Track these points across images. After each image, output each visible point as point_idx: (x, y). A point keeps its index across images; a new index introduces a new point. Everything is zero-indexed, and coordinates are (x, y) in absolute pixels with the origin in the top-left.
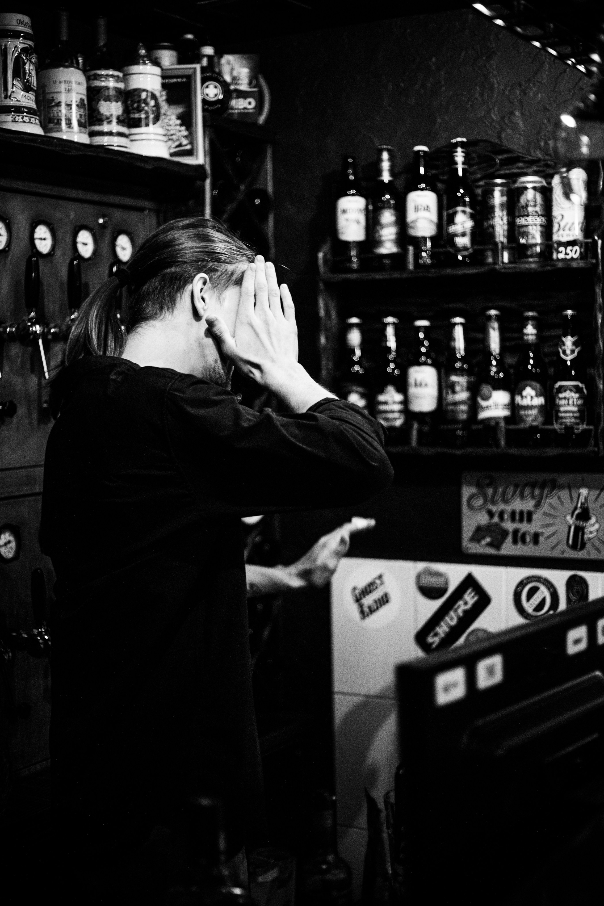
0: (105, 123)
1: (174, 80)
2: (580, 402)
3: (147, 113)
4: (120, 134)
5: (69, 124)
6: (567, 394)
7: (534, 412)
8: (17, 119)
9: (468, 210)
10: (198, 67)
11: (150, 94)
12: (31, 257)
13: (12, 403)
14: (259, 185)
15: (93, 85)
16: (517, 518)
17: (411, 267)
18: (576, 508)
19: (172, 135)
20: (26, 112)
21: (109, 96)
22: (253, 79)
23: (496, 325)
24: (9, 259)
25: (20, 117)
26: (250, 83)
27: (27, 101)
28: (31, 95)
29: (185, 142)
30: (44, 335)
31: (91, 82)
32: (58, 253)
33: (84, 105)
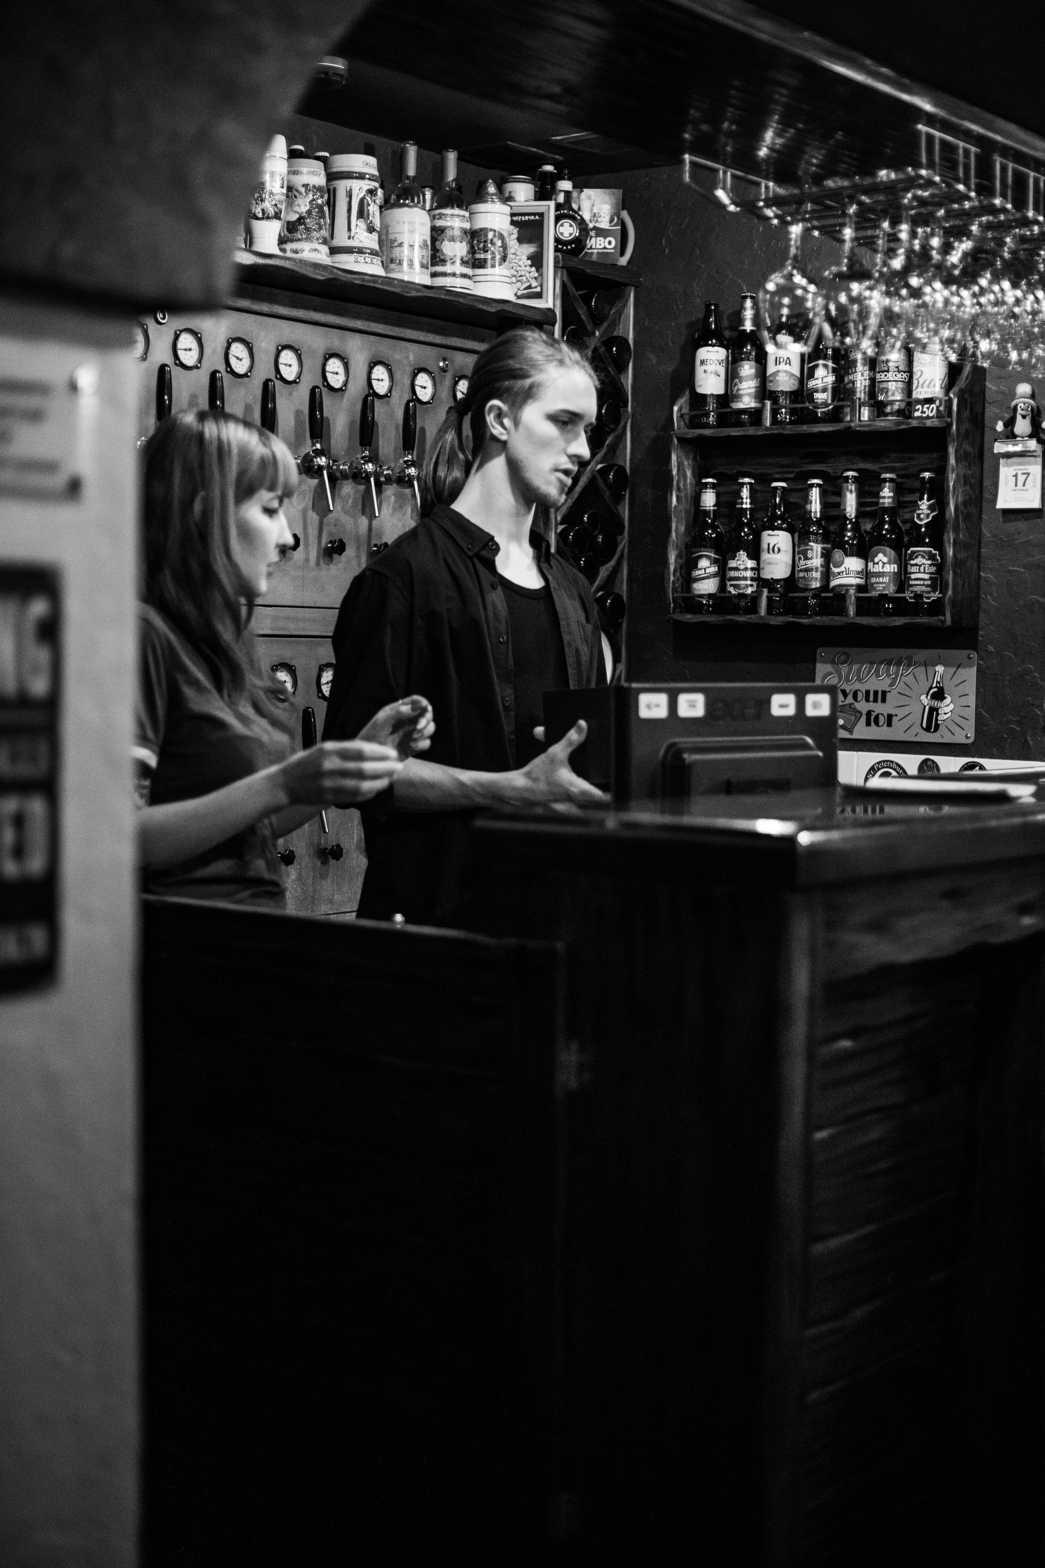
0: (448, 264)
1: (527, 218)
2: (933, 569)
3: (493, 253)
4: (464, 276)
5: (411, 264)
6: (919, 560)
7: (886, 579)
8: (359, 260)
9: (830, 364)
10: (552, 204)
11: (497, 234)
12: (366, 397)
13: (341, 541)
14: (619, 332)
15: (437, 225)
16: (871, 698)
17: (768, 423)
18: (931, 688)
19: (521, 276)
20: (369, 254)
21: (453, 236)
22: (615, 214)
23: (853, 487)
24: (345, 399)
25: (362, 258)
26: (611, 221)
27: (370, 242)
28: (375, 236)
29: (534, 284)
30: (377, 475)
31: (436, 221)
32: (395, 394)
33: (427, 246)
